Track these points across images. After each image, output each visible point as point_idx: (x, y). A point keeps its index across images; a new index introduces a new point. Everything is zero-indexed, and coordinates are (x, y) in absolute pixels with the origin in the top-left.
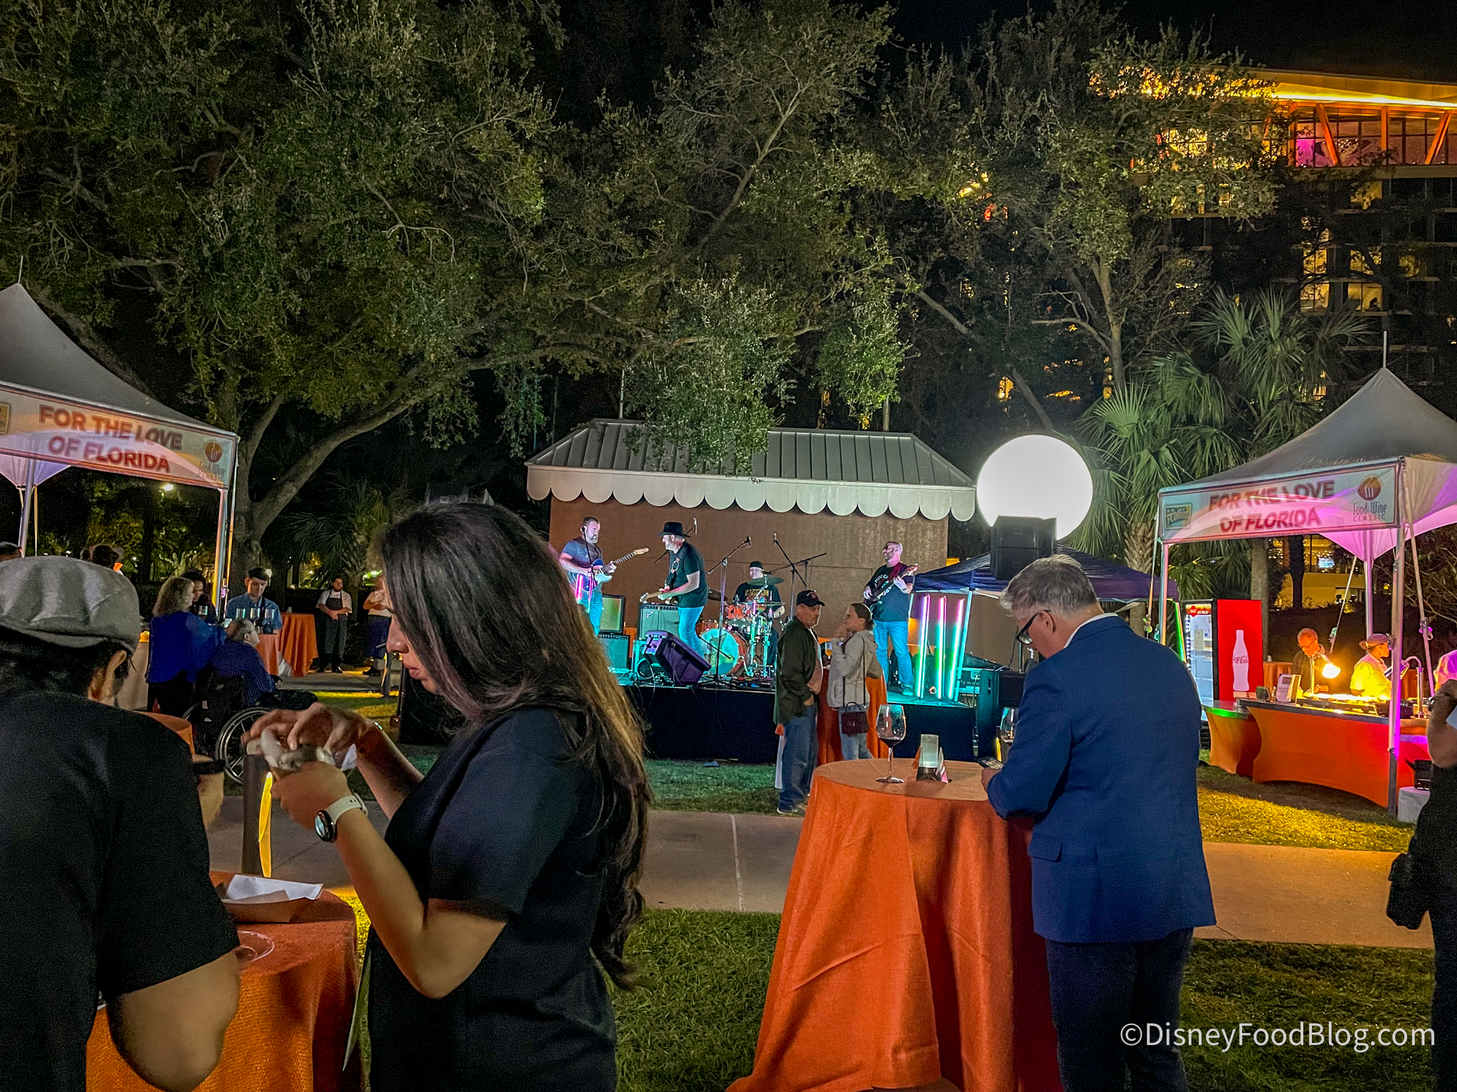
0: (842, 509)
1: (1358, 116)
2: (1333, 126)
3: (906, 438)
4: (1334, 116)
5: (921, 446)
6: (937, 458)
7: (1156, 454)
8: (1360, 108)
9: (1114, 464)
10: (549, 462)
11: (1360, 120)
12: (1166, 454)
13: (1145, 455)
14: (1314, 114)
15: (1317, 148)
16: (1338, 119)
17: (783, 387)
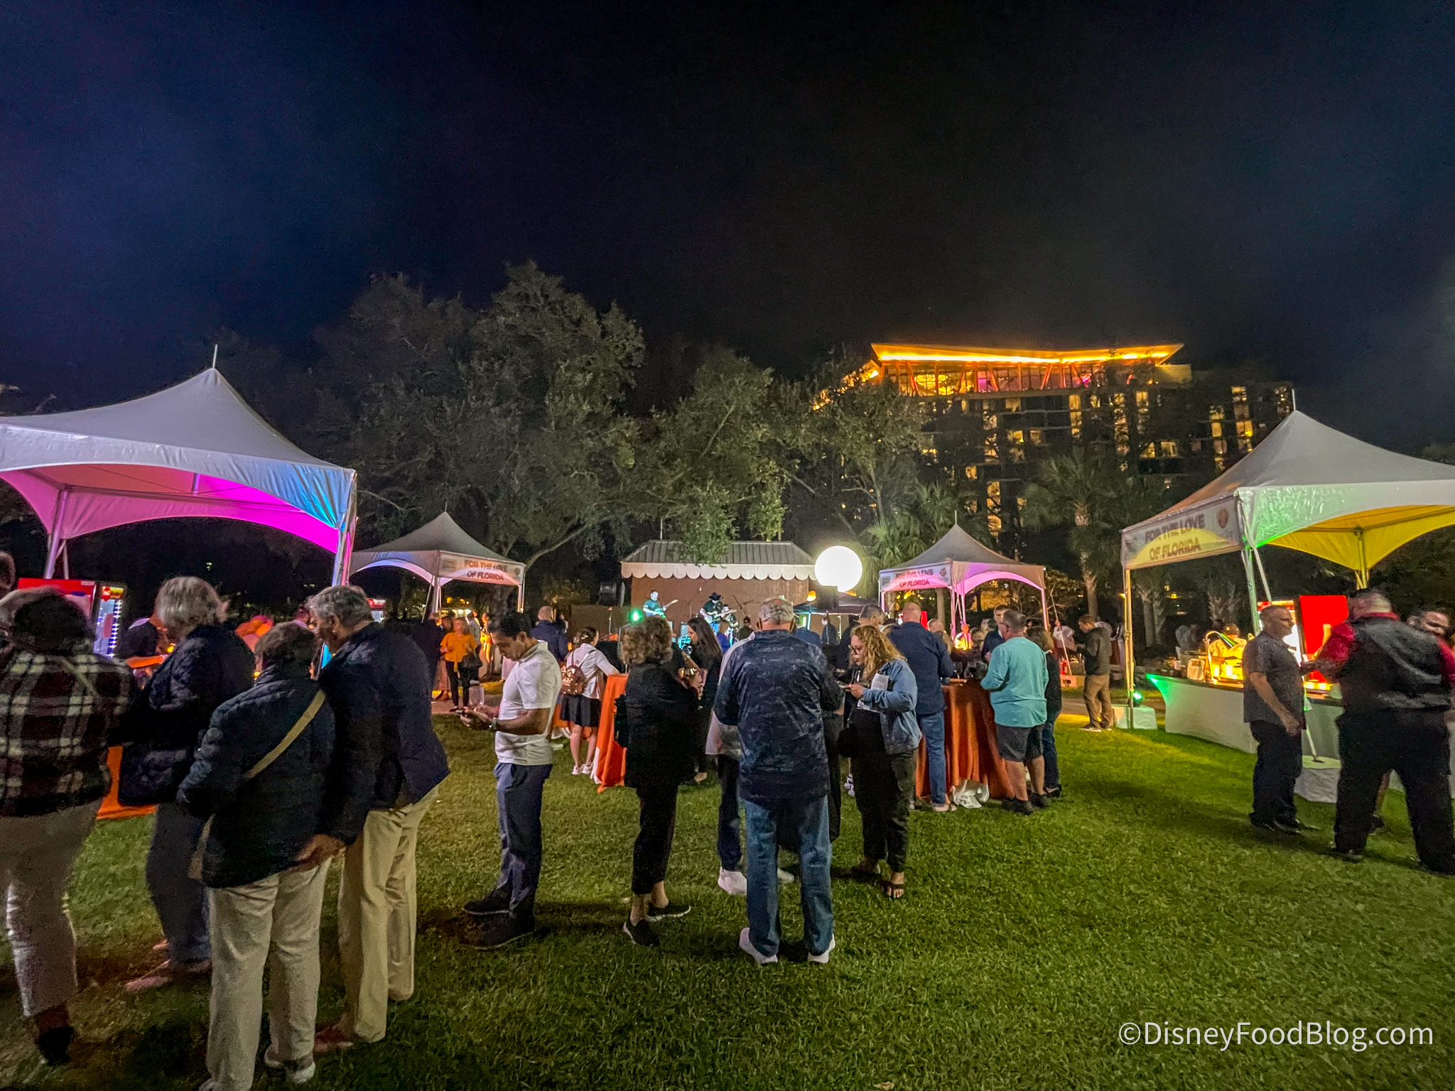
0: (762, 577)
1: (1006, 367)
2: (995, 372)
3: (788, 544)
4: (996, 368)
5: (796, 548)
6: (802, 552)
7: (893, 550)
8: (1008, 364)
9: (877, 554)
10: (631, 561)
11: (1008, 369)
12: (897, 549)
13: (888, 550)
14: (985, 367)
15: (989, 383)
16: (997, 369)
17: (733, 531)
